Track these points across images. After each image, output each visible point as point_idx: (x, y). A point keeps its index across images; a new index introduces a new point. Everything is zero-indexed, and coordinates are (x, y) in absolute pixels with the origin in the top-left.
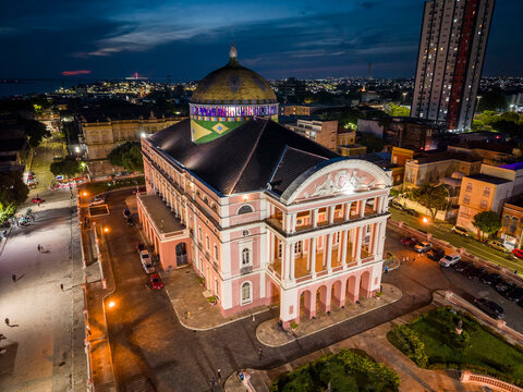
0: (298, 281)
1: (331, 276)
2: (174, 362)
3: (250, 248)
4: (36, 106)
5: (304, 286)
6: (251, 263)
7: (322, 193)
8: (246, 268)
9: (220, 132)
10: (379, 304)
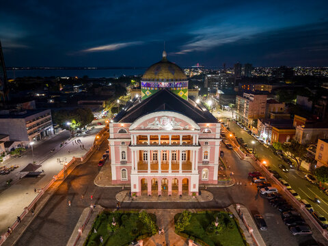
0: (138, 172)
1: (159, 175)
2: (77, 194)
3: (126, 152)
4: (132, 81)
5: (142, 175)
6: (126, 160)
7: (152, 127)
8: (124, 162)
9: (148, 95)
10: (193, 199)
